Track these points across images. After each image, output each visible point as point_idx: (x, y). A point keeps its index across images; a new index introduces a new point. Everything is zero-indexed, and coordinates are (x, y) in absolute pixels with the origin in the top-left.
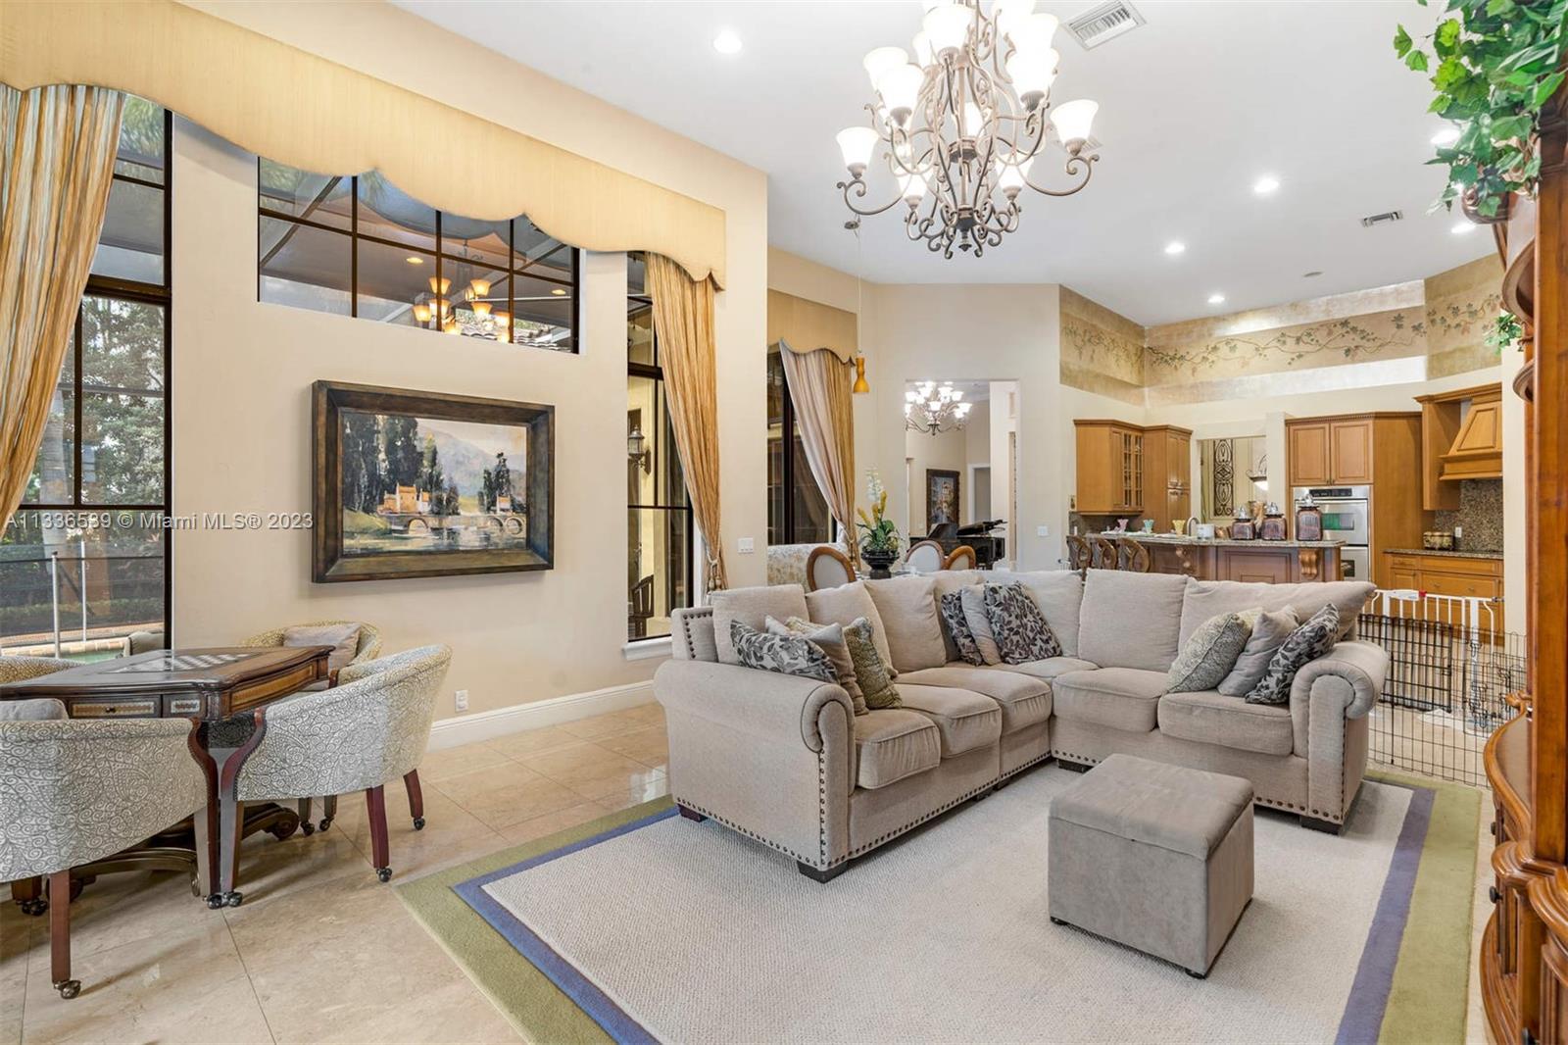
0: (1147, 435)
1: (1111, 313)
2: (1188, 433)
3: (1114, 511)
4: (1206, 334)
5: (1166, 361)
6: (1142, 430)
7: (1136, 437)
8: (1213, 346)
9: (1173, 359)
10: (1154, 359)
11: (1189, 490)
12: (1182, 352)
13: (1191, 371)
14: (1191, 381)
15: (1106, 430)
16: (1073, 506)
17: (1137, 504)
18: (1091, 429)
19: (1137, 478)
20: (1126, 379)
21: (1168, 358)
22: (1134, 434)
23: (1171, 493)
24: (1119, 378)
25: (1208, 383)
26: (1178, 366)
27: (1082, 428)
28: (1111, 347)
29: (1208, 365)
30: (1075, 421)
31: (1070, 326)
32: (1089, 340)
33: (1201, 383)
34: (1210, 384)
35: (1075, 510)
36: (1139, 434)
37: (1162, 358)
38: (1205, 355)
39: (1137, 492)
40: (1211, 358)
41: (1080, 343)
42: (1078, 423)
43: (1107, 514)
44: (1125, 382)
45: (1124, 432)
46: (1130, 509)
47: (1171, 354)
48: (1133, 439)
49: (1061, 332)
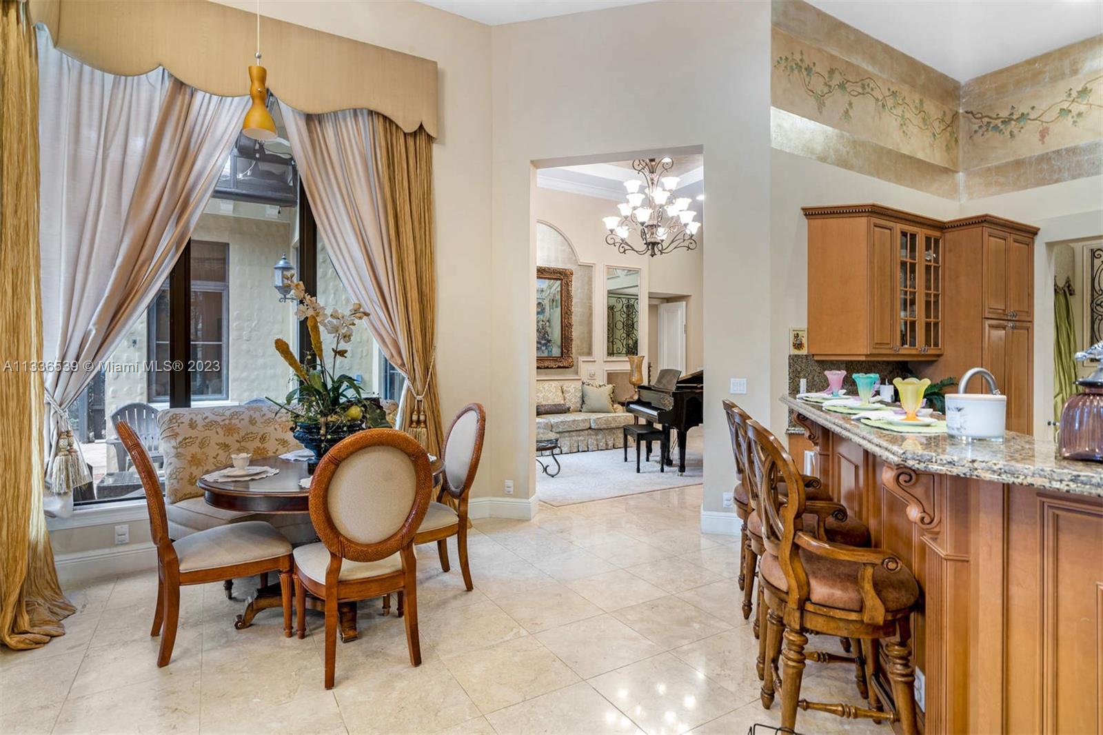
0: (949, 235)
1: (888, 50)
2: (1033, 232)
3: (871, 355)
4: (1067, 71)
5: (996, 127)
6: (941, 227)
7: (928, 239)
8: (1080, 89)
9: (1006, 122)
10: (976, 127)
11: (1032, 322)
12: (1023, 109)
13: (1038, 136)
14: (1038, 150)
15: (862, 222)
16: (798, 346)
17: (928, 343)
18: (833, 222)
19: (928, 303)
20: (920, 155)
21: (998, 122)
22: (921, 233)
23: (991, 326)
24: (905, 150)
25: (1068, 150)
26: (1016, 132)
27: (819, 222)
28: (890, 102)
29: (1071, 120)
30: (804, 209)
31: (797, 57)
32: (842, 86)
33: (1058, 152)
34: (1073, 151)
35: (804, 352)
36: (935, 234)
37: (989, 123)
38: (1065, 105)
39: (928, 325)
40: (1076, 108)
41: (820, 88)
42: (810, 213)
43: (863, 358)
44: (919, 161)
45: (898, 227)
46: (914, 352)
47: (1004, 114)
48: (920, 242)
49: (776, 64)
